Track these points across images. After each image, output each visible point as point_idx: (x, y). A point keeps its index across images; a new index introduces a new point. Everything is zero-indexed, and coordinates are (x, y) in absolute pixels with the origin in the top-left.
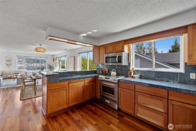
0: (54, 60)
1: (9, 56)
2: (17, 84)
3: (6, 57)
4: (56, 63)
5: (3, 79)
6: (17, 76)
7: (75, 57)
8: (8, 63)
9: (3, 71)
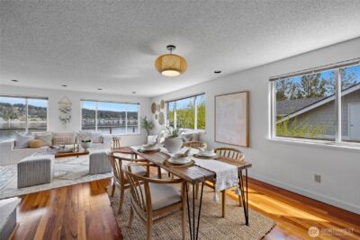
0: (154, 108)
1: (65, 100)
2: (90, 173)
3: (60, 103)
4: (162, 115)
5: (56, 157)
6: (85, 148)
7: (248, 93)
8: (64, 116)
9: (55, 134)
